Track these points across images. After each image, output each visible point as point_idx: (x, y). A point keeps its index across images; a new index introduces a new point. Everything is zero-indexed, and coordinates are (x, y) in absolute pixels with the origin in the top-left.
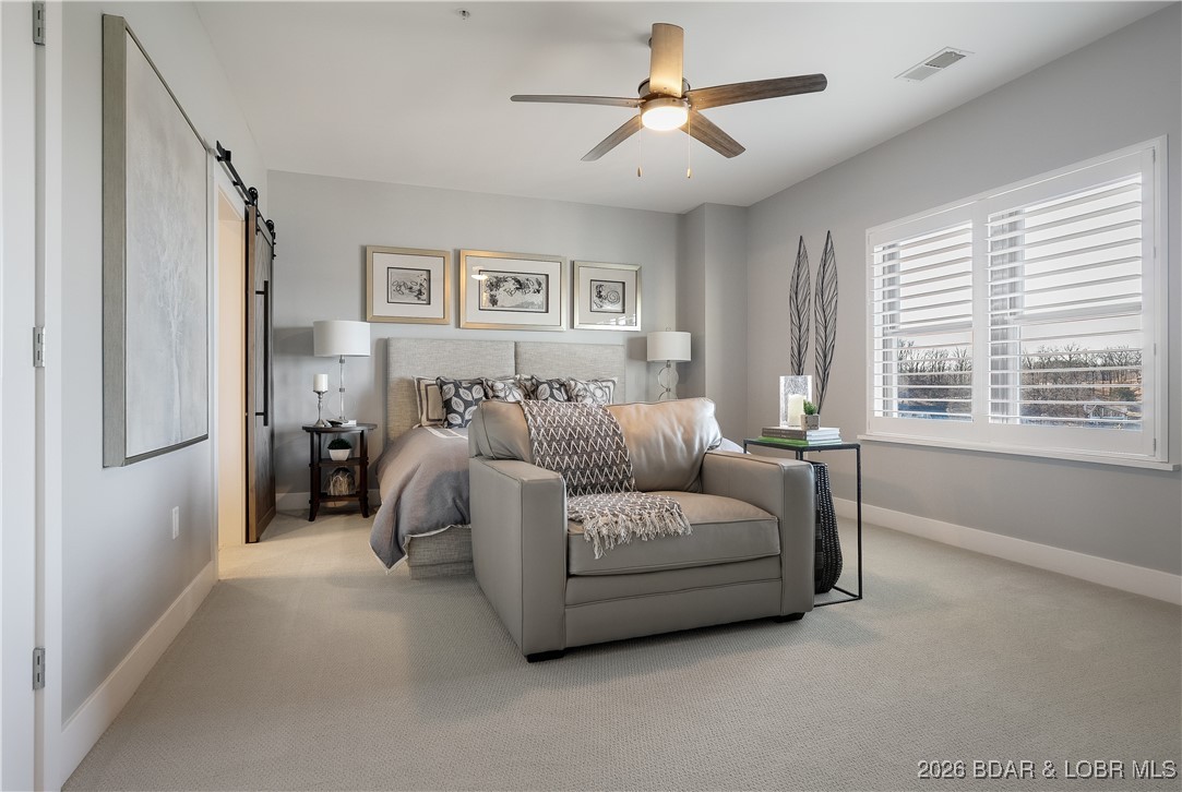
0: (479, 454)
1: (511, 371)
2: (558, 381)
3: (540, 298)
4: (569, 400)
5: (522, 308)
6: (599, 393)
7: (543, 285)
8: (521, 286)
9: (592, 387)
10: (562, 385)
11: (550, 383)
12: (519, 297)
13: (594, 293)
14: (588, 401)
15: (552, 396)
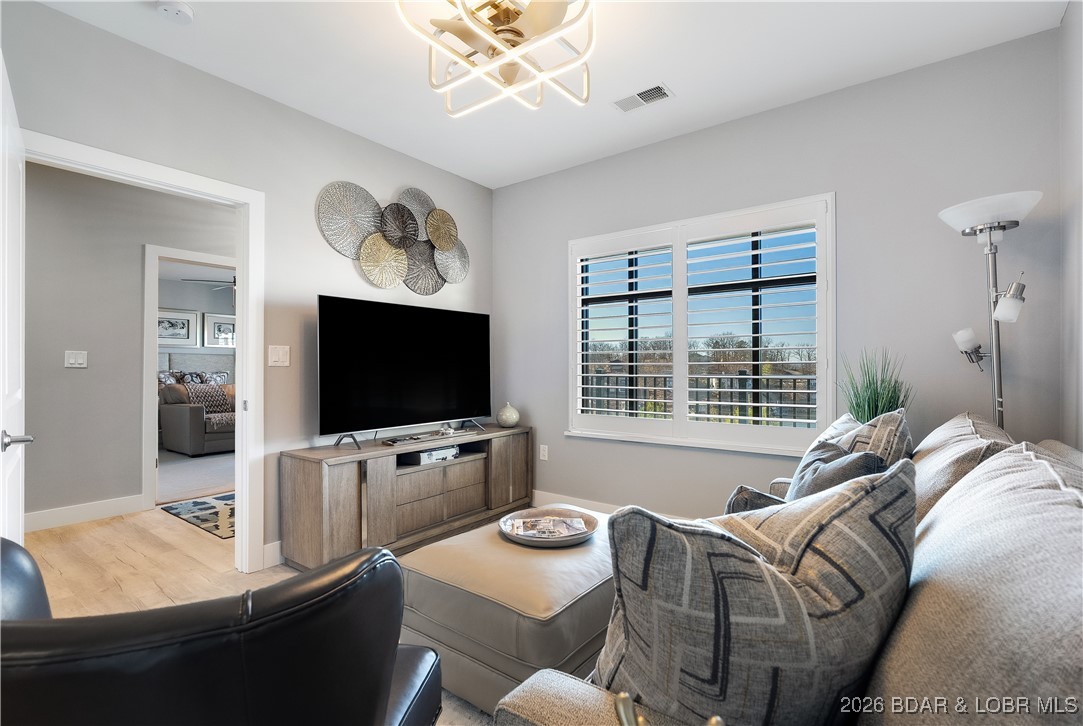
0: (166, 403)
1: (167, 368)
2: (195, 373)
3: (184, 331)
4: (202, 382)
5: (174, 336)
6: (218, 379)
7: (186, 325)
8: (173, 325)
9: (215, 376)
10: (198, 375)
11: (191, 374)
12: (171, 331)
13: (216, 329)
14: (213, 383)
15: (192, 380)
